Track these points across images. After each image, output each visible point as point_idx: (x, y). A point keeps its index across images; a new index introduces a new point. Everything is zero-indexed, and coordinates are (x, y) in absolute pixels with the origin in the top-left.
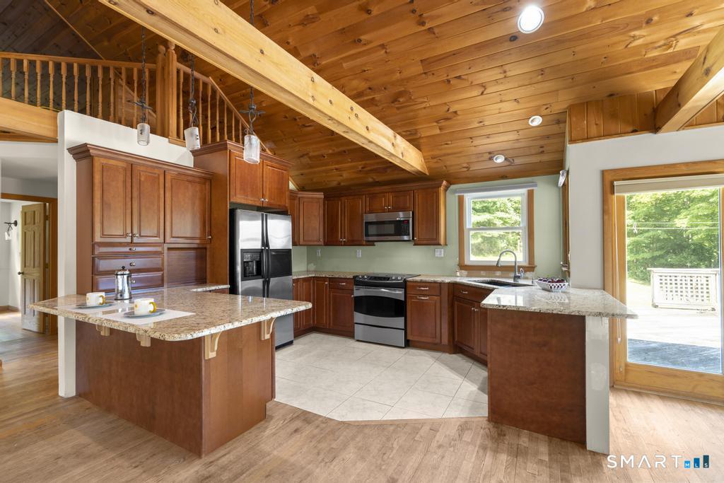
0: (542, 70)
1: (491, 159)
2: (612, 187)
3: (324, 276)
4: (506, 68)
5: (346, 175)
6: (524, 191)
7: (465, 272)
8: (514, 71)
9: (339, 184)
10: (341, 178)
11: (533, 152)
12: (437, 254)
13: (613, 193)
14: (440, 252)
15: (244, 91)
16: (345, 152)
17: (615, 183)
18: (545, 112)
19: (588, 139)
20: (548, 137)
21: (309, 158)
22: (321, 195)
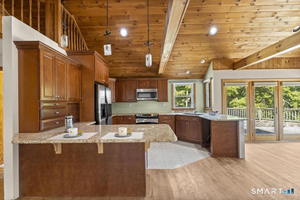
0: (210, 47)
1: (185, 72)
2: (224, 84)
3: (120, 115)
4: (202, 44)
5: (127, 72)
6: (192, 83)
7: (174, 111)
8: (204, 45)
9: (122, 76)
10: (125, 73)
11: (198, 71)
12: (164, 105)
13: (224, 86)
14: (165, 104)
15: (91, 27)
16: (131, 62)
17: (225, 83)
18: (206, 59)
19: (218, 69)
20: (204, 67)
21: (113, 63)
22: (114, 80)
